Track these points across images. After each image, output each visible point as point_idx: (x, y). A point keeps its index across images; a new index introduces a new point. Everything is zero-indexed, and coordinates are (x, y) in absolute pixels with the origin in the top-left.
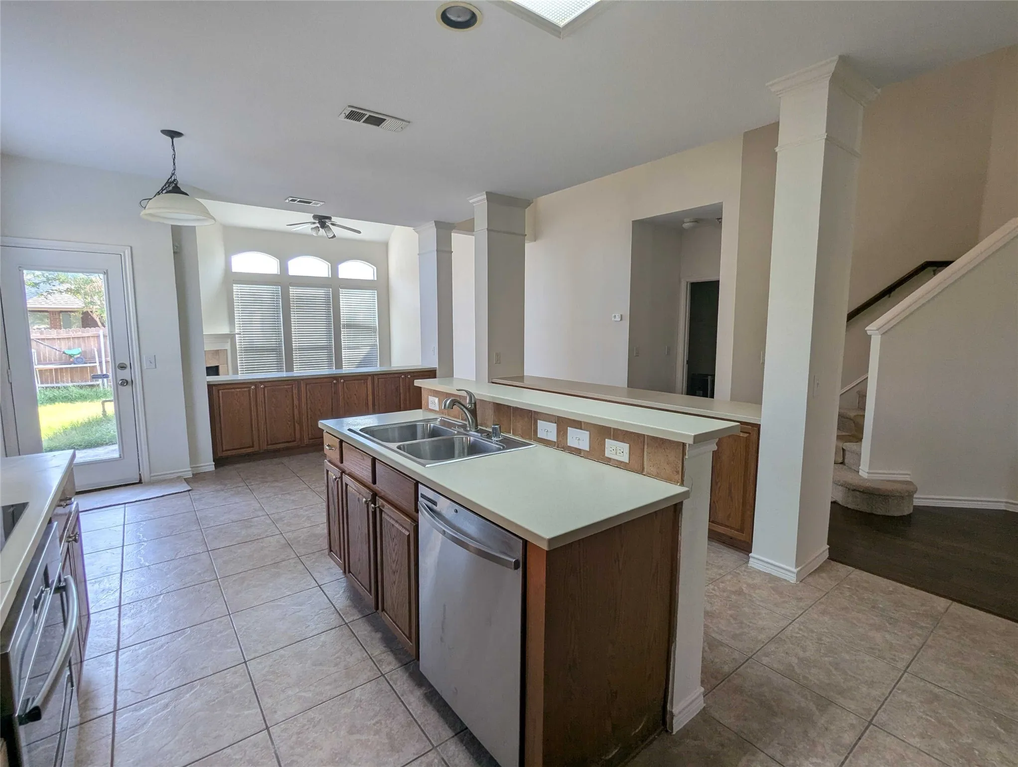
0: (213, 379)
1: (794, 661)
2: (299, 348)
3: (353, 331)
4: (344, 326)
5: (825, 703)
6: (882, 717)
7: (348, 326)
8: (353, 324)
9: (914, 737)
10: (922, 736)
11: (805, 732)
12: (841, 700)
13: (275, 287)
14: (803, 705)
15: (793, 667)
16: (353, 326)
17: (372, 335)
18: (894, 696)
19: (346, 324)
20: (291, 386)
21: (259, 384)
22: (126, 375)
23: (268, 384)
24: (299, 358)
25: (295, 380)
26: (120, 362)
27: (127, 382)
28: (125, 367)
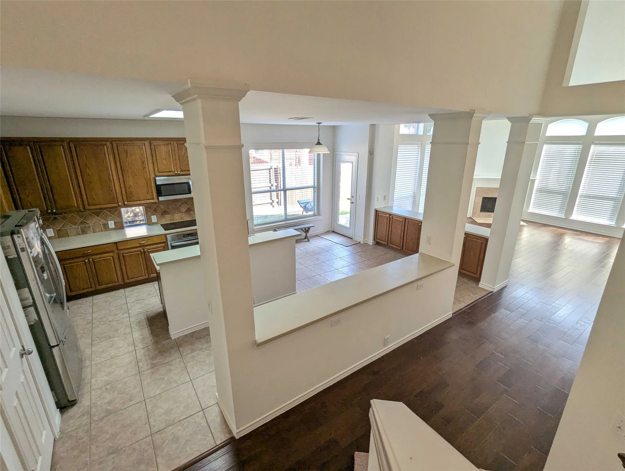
1: (172, 368)
2: (585, 196)
5: (153, 366)
6: (138, 377)
9: (127, 380)
10: (126, 382)
11: (149, 356)
12: (150, 371)
14: (156, 360)
15: (170, 366)
18: (140, 387)
20: (402, 220)
21: (390, 215)
22: (353, 200)
23: (393, 216)
24: (582, 203)
25: (404, 218)
26: (352, 195)
27: (353, 203)
28: (353, 197)
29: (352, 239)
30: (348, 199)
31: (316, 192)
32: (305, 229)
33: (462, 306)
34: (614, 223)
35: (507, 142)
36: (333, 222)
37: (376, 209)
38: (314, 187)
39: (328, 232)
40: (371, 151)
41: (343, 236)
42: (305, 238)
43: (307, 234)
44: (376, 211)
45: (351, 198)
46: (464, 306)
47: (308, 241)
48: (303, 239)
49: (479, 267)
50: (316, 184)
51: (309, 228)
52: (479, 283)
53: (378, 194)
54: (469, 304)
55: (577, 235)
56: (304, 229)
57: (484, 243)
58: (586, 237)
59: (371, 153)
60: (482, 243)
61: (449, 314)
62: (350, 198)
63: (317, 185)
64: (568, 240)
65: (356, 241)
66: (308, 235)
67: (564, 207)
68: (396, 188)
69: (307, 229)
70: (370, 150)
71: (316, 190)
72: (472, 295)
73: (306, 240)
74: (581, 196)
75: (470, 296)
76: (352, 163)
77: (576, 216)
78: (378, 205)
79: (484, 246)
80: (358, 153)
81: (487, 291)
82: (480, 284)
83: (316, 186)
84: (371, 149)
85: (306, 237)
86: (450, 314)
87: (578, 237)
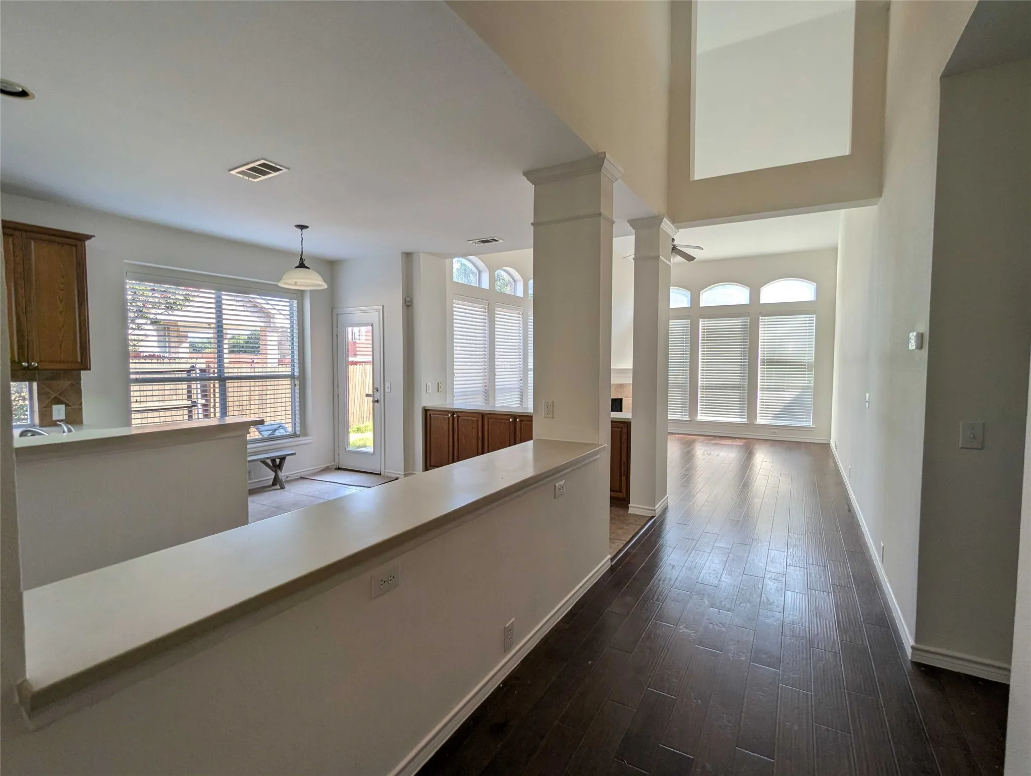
0: (616, 415)
2: (706, 386)
3: (775, 368)
4: (764, 362)
7: (770, 362)
8: (777, 359)
13: (685, 321)
16: (790, 362)
17: (805, 374)
19: (767, 359)
20: (476, 419)
21: (453, 413)
22: (378, 396)
23: (459, 414)
24: (706, 397)
25: (479, 413)
26: (375, 386)
27: (377, 401)
28: (377, 390)
29: (380, 474)
30: (367, 395)
31: (297, 387)
32: (273, 460)
33: (618, 546)
34: (746, 420)
35: (634, 259)
36: (337, 448)
37: (425, 407)
38: (292, 377)
39: (327, 470)
40: (408, 299)
41: (357, 473)
42: (274, 484)
43: (279, 473)
44: (426, 411)
45: (374, 394)
46: (622, 545)
47: (282, 488)
48: (270, 486)
49: (624, 478)
50: (296, 370)
51: (283, 459)
52: (628, 507)
53: (426, 378)
54: (628, 540)
55: (711, 440)
56: (269, 462)
57: (625, 430)
58: (723, 441)
59: (408, 304)
60: (621, 431)
61: (605, 560)
62: (371, 392)
63: (299, 372)
64: (701, 451)
65: (390, 477)
66: (282, 475)
67: (686, 407)
68: (457, 375)
69: (278, 461)
70: (405, 299)
71: (297, 382)
72: (625, 527)
73: (278, 487)
74: (702, 387)
75: (624, 528)
76: (372, 325)
77: (700, 418)
78: (429, 399)
79: (624, 437)
80: (383, 306)
81: (645, 516)
82: (630, 508)
83: (296, 374)
84: (408, 297)
85: (276, 481)
86: (607, 561)
87: (714, 442)
